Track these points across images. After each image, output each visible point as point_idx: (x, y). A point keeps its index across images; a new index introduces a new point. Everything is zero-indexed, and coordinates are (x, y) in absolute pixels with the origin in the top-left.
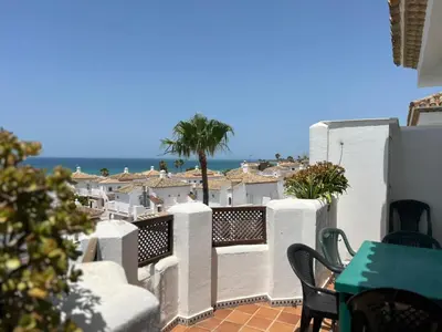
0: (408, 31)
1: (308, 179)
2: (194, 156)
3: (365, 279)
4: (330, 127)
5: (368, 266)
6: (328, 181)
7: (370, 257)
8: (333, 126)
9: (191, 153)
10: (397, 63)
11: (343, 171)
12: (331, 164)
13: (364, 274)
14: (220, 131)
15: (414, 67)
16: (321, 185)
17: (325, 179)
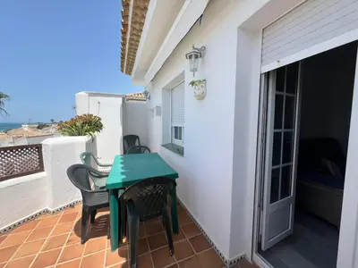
0: (130, 51)
1: (78, 124)
3: (124, 177)
5: (122, 168)
6: (91, 125)
7: (122, 163)
8: (91, 95)
10: (122, 71)
11: (100, 119)
12: (92, 115)
13: (123, 173)
15: (130, 74)
16: (87, 127)
17: (90, 123)
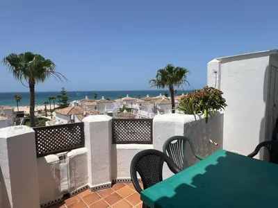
2: (167, 88)
4: (221, 62)
9: (165, 86)
14: (181, 73)
